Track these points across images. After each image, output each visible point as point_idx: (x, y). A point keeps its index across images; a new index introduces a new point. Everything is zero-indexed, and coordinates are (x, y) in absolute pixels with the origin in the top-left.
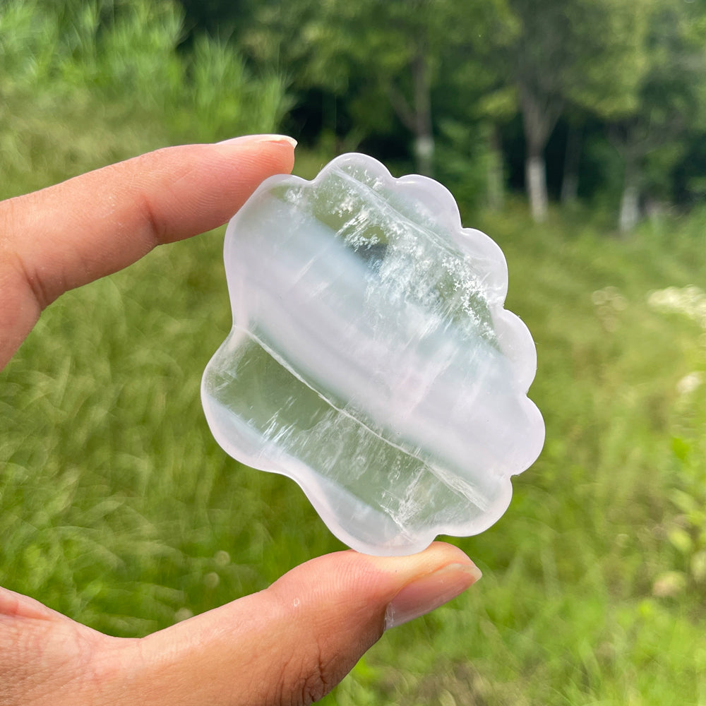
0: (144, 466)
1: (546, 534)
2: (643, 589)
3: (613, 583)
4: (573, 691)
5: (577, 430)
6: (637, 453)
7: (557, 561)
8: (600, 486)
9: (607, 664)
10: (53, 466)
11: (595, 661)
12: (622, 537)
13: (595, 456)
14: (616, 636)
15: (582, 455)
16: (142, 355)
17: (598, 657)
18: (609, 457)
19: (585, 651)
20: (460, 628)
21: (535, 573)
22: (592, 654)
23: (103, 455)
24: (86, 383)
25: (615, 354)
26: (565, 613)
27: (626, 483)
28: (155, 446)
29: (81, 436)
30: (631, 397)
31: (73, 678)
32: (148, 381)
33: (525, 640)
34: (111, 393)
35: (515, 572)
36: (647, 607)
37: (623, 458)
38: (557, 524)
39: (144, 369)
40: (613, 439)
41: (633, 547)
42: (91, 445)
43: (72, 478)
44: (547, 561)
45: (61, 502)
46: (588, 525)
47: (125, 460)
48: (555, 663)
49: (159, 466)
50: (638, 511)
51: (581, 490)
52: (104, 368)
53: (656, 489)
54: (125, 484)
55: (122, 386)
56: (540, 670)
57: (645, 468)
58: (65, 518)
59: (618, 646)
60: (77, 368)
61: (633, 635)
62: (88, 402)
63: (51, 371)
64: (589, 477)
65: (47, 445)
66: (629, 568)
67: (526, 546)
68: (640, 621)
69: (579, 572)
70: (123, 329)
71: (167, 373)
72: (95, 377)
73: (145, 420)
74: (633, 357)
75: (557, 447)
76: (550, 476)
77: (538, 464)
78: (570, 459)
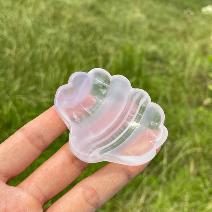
0: (42, 75)
2: (200, 103)
3: (190, 102)
4: (178, 135)
5: (179, 56)
6: (198, 62)
8: (186, 73)
9: (189, 126)
12: (193, 88)
13: (185, 64)
14: (191, 118)
15: (181, 64)
18: (189, 64)
19: (182, 122)
21: (165, 101)
23: (28, 73)
24: (22, 50)
25: (191, 33)
26: (176, 112)
27: (194, 72)
28: (46, 70)
29: (22, 68)
30: (196, 45)
32: (42, 49)
34: (31, 54)
36: (201, 109)
37: (194, 63)
38: (173, 85)
39: (41, 46)
40: (190, 59)
41: (197, 91)
42: (25, 71)
43: (19, 80)
44: (168, 97)
46: (183, 85)
48: (173, 127)
50: (198, 80)
51: (180, 75)
52: (28, 46)
53: (204, 73)
55: (34, 51)
57: (201, 67)
59: (192, 120)
60: (19, 46)
61: (197, 117)
63: (11, 47)
64: (183, 71)
66: (195, 97)
67: (163, 93)
68: (199, 113)
69: (180, 99)
71: (48, 46)
72: (25, 48)
73: (42, 61)
74: (197, 33)
75: (173, 62)
76: (171, 71)
77: (167, 68)
78: (177, 65)
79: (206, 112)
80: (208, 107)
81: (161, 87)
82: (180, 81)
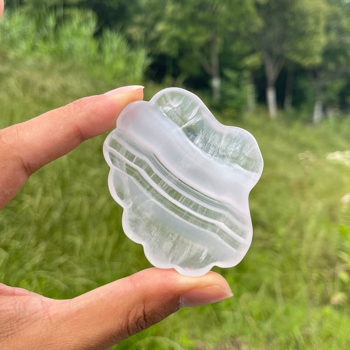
0: (78, 241)
1: (277, 273)
2: (325, 301)
3: (311, 297)
5: (292, 222)
6: (322, 233)
7: (282, 287)
8: (304, 249)
9: (308, 338)
10: (33, 241)
11: (301, 337)
12: (315, 275)
13: (301, 235)
14: (312, 325)
15: (295, 234)
16: (77, 186)
17: (302, 335)
18: (308, 235)
19: (297, 332)
20: (235, 321)
21: (272, 294)
22: (300, 334)
23: (58, 236)
24: (49, 200)
25: (312, 184)
26: (287, 313)
27: (316, 248)
28: (84, 231)
29: (47, 226)
30: (319, 206)
31: (40, 318)
32: (80, 199)
33: (267, 326)
34: (62, 205)
35: (262, 293)
36: (328, 310)
37: (315, 236)
38: (282, 268)
39: (78, 193)
40: (310, 227)
41: (320, 280)
42: (52, 231)
43: (43, 247)
44: (277, 287)
45: (37, 259)
46: (298, 269)
47: (69, 238)
48: (282, 338)
49: (85, 241)
50: (323, 262)
51: (294, 252)
52: (58, 192)
53: (331, 251)
54: (69, 250)
55: (67, 201)
56: (274, 341)
57: (326, 240)
58: (40, 267)
59: (313, 329)
60: (45, 193)
61: (320, 324)
62: (51, 209)
63: (32, 194)
64: (298, 245)
65: (31, 231)
66: (318, 291)
67: (267, 280)
68: (324, 317)
69: (293, 294)
70: (67, 173)
71: (89, 195)
72: (54, 197)
73: (78, 218)
74: (320, 185)
75: (282, 231)
76: (279, 245)
77: (273, 239)
78: (289, 236)
79: (336, 316)
80: (339, 307)
81: (264, 270)
82: (295, 261)
